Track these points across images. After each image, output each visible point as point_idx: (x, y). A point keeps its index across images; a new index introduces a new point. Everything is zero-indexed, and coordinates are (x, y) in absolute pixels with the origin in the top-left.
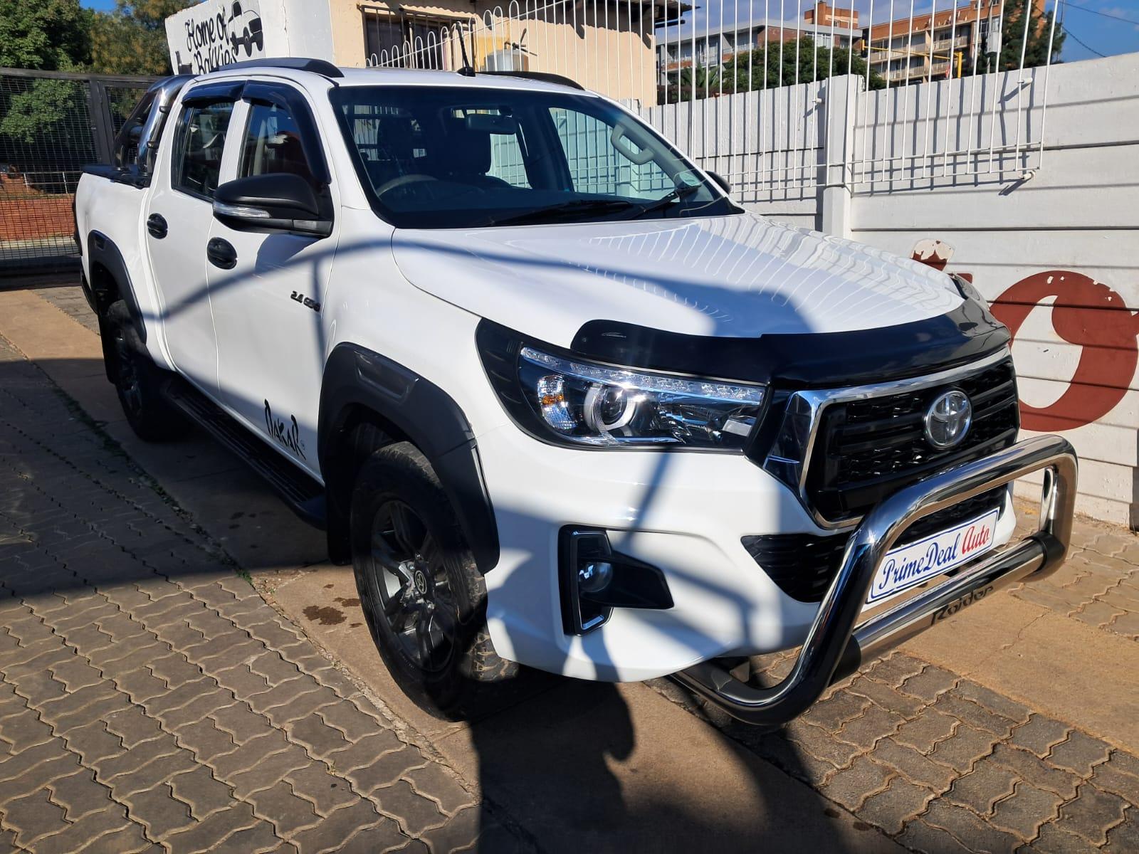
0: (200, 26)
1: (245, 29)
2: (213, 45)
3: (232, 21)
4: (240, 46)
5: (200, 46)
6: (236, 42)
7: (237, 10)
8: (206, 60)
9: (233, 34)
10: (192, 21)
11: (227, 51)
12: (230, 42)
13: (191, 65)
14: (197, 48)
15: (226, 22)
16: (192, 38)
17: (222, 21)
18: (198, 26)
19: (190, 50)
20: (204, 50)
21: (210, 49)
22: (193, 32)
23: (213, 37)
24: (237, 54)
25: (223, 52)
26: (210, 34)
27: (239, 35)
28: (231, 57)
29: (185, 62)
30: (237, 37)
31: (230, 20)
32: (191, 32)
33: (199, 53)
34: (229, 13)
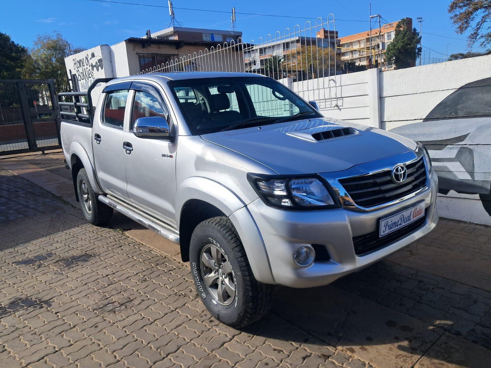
0: (79, 61)
1: (96, 62)
2: (84, 68)
3: (91, 59)
4: (94, 68)
5: (79, 68)
6: (93, 66)
7: (93, 55)
8: (81, 73)
9: (92, 64)
10: (76, 59)
11: (89, 70)
12: (91, 67)
13: (75, 75)
14: (77, 68)
15: (89, 59)
16: (75, 65)
17: (87, 59)
18: (78, 61)
19: (75, 69)
20: (80, 70)
21: (83, 69)
22: (76, 63)
23: (84, 65)
24: (93, 71)
25: (88, 70)
26: (83, 64)
27: (94, 64)
28: (91, 71)
29: (73, 73)
30: (93, 65)
31: (90, 59)
32: (75, 63)
33: (78, 70)
34: (90, 56)
